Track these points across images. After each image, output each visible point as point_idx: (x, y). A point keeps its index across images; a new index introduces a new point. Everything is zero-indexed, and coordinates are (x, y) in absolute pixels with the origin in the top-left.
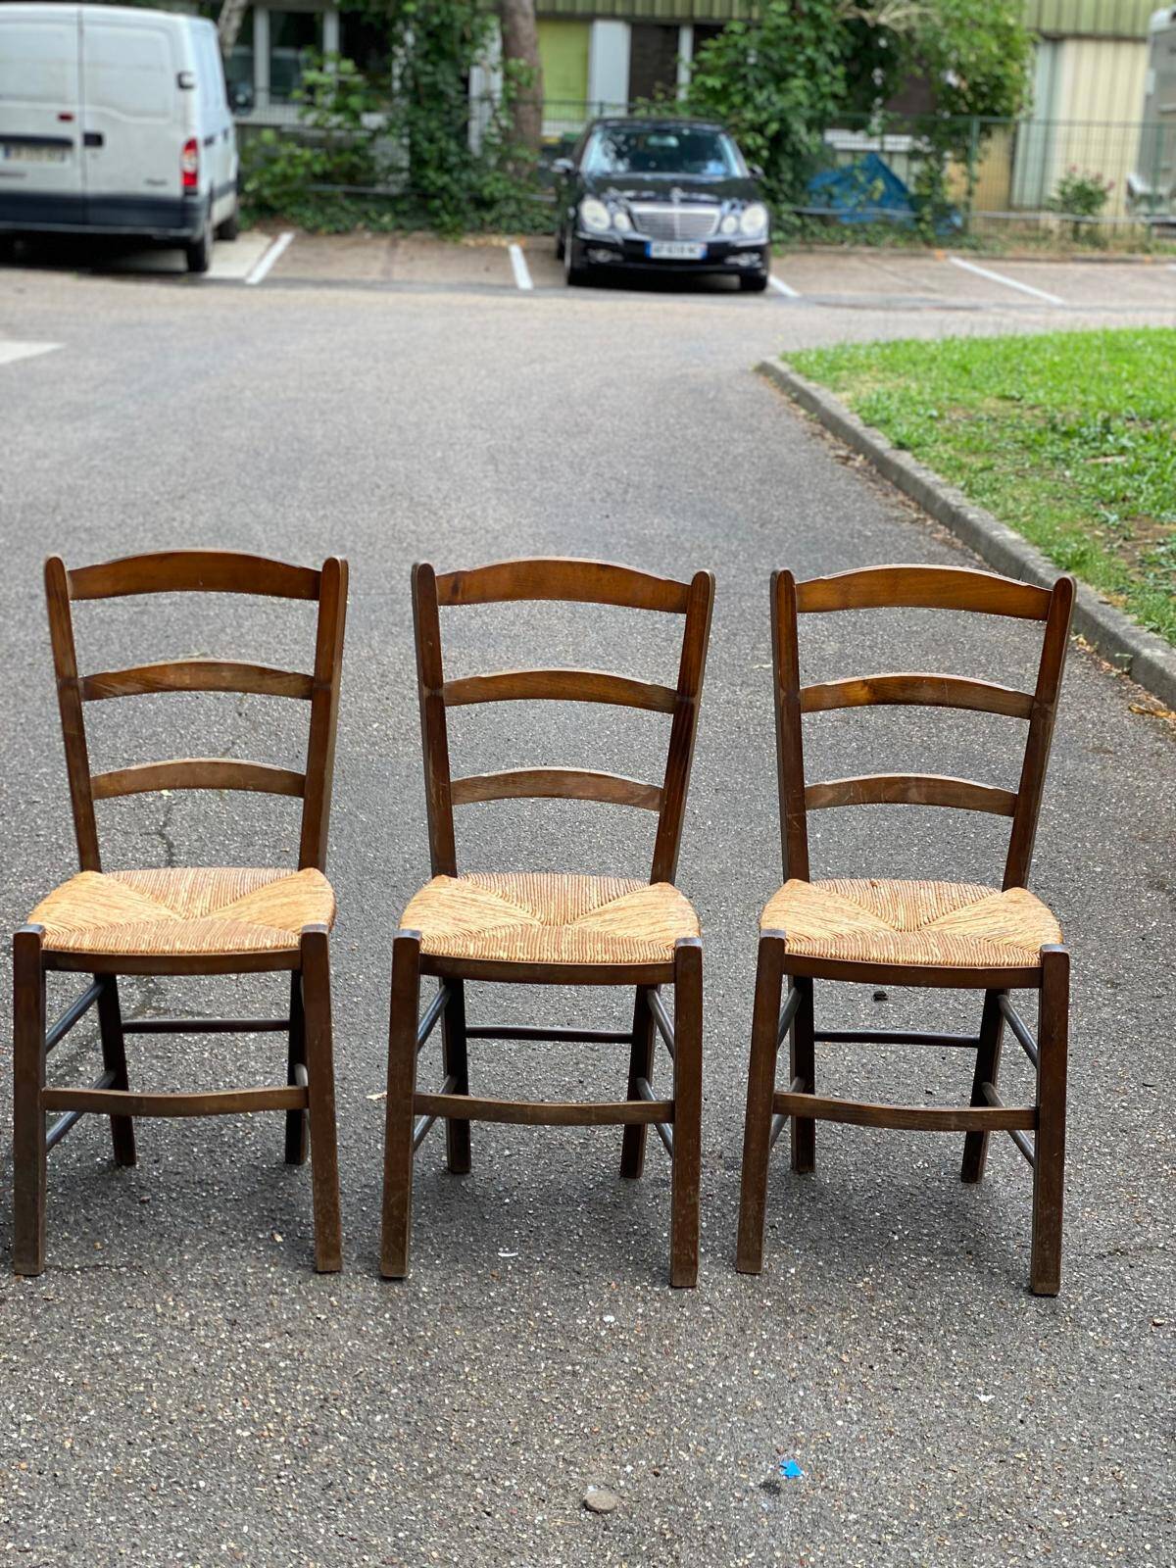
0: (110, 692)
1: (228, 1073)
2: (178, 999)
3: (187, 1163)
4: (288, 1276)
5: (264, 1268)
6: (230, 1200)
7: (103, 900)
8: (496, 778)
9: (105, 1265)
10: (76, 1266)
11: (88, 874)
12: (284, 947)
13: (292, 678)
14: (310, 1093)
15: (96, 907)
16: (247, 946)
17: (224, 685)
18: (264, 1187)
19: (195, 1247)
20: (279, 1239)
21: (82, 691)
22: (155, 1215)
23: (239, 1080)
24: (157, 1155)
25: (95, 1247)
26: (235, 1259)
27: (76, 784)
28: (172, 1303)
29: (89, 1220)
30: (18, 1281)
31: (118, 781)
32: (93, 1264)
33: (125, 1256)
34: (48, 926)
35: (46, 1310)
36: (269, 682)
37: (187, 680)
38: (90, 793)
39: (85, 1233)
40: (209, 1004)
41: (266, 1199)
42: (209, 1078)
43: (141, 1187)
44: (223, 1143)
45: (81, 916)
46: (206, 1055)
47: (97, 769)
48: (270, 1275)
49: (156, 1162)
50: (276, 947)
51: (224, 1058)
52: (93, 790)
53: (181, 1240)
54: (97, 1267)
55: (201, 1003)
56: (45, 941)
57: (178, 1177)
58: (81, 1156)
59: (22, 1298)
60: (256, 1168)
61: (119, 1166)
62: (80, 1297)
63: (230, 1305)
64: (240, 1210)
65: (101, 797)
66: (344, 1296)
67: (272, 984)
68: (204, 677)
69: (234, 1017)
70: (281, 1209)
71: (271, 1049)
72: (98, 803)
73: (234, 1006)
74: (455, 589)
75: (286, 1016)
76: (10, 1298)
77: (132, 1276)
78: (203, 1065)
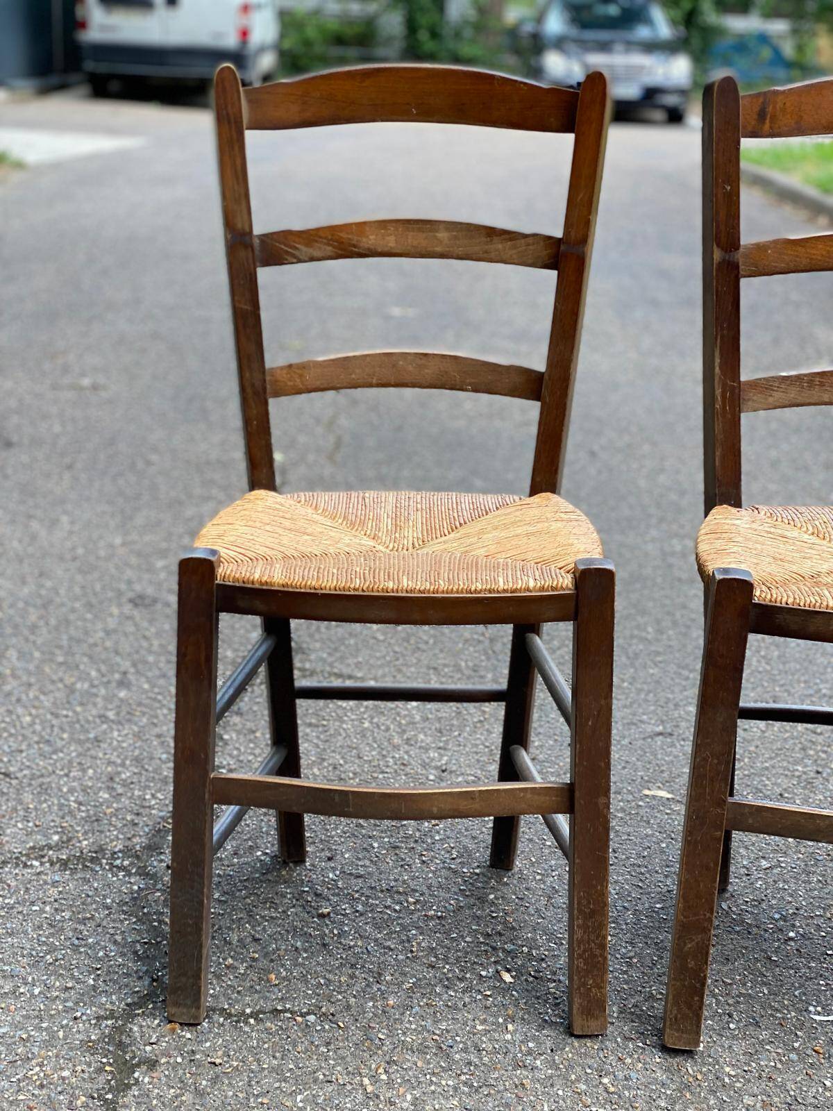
0: (294, 256)
1: (397, 748)
2: (323, 660)
3: (368, 863)
4: (534, 1039)
5: (499, 1025)
6: (432, 918)
7: (287, 524)
8: (799, 378)
9: (285, 1011)
10: (248, 1011)
11: (261, 493)
12: (553, 589)
13: (530, 240)
14: (577, 794)
15: (280, 531)
16: (501, 585)
17: (438, 249)
18: (472, 901)
19: (399, 985)
20: (507, 978)
21: (257, 252)
22: (339, 935)
23: (410, 756)
24: (330, 849)
25: (268, 981)
26: (456, 1008)
27: (247, 375)
28: (384, 1077)
29: (256, 940)
30: (173, 1030)
31: (301, 376)
32: (269, 1007)
33: (311, 998)
34: (223, 552)
35: (215, 1080)
36: (498, 245)
37: (391, 242)
38: (265, 389)
39: (254, 959)
40: (358, 665)
41: (478, 918)
42: (374, 753)
43: (317, 895)
44: (408, 837)
45: (262, 542)
46: (366, 725)
47: (274, 358)
48: (508, 1037)
49: (330, 859)
50: (542, 589)
51: (388, 729)
52: (268, 386)
53: (380, 975)
54: (276, 1012)
55: (349, 665)
56: (220, 571)
57: (360, 881)
58: (238, 847)
59: (179, 1060)
60: (455, 872)
61: (285, 863)
62: (258, 1061)
63: (465, 1083)
64: (447, 933)
65: (277, 394)
66: (620, 1075)
67: (422, 646)
68: (415, 239)
69: (388, 683)
70: (500, 934)
71: (439, 719)
72: (273, 404)
73: (387, 670)
74: (762, 115)
75: (503, 685)
76: (163, 1060)
77: (323, 1029)
78: (364, 736)
